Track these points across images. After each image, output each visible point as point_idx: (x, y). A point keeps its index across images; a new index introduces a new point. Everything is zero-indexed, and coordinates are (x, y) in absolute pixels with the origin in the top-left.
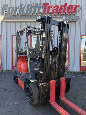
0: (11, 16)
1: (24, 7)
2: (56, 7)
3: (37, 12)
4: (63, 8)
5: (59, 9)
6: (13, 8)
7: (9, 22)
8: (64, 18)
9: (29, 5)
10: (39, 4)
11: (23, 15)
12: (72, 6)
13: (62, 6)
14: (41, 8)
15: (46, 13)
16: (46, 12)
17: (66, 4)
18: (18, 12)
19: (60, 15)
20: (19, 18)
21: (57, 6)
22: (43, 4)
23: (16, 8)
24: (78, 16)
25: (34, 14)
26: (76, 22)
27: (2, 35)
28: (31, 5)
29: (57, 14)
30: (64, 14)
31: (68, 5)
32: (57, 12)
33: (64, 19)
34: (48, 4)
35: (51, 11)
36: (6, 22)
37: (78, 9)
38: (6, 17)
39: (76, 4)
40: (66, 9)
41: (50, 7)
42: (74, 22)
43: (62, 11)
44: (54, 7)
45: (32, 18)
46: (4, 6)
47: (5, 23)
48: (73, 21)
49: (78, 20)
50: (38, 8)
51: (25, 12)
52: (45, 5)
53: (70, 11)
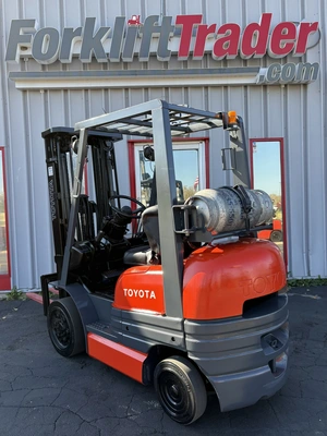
0: (43, 66)
2: (229, 31)
3: (154, 48)
4: (257, 32)
5: (241, 36)
7: (37, 90)
8: (264, 71)
9: (120, 21)
10: (160, 20)
11: (99, 61)
12: (291, 26)
13: (253, 26)
14: (171, 34)
15: (191, 55)
16: (192, 47)
17: (267, 18)
19: (245, 61)
20: (80, 74)
21: (235, 28)
22: (180, 19)
23: (69, 34)
24: (316, 65)
25: (141, 59)
26: (305, 85)
27: (8, 146)
28: (131, 22)
29: (233, 57)
30: (261, 56)
31: (275, 22)
32: (232, 50)
33: (262, 77)
34: (198, 18)
35: (209, 46)
36: (24, 91)
37: (311, 38)
38: (23, 68)
39: (303, 17)
40: (270, 37)
41: (205, 31)
42: (299, 85)
43: (254, 44)
44: (222, 30)
45: (135, 74)
46: (16, 25)
47: (21, 93)
48: (296, 81)
49: (315, 78)
50: (158, 34)
53: (283, 44)
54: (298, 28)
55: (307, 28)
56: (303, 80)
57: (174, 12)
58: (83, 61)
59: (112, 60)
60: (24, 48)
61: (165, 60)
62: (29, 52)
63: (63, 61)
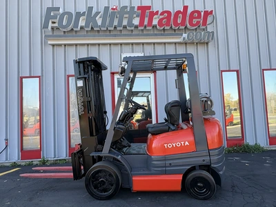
0: (64, 32)
1: (97, 13)
2: (166, 14)
3: (125, 22)
4: (181, 15)
5: (172, 17)
6: (70, 14)
7: (60, 45)
8: (185, 35)
9: (107, 9)
11: (95, 29)
13: (179, 12)
14: (135, 16)
16: (146, 22)
17: (186, 8)
18: (82, 23)
19: (175, 30)
20: (84, 36)
21: (169, 13)
22: (139, 8)
23: (79, 15)
24: (213, 32)
25: (118, 29)
26: (207, 43)
27: (42, 76)
28: (113, 9)
29: (168, 28)
30: (183, 27)
31: (190, 11)
33: (184, 38)
34: (149, 8)
35: (155, 22)
36: (53, 45)
37: (209, 19)
38: (53, 33)
39: (205, 8)
40: (188, 18)
41: (152, 14)
42: (204, 43)
43: (179, 21)
44: (162, 14)
45: (115, 36)
46: (49, 10)
47: (51, 47)
48: (202, 41)
49: (212, 39)
50: (127, 16)
51: (99, 22)
52: (143, 9)
53: (195, 21)
54: (202, 14)
55: (207, 14)
56: (206, 40)
57: (136, 4)
58: (86, 29)
59: (102, 29)
60: (54, 23)
61: (131, 29)
62: (56, 25)
63: (75, 29)
